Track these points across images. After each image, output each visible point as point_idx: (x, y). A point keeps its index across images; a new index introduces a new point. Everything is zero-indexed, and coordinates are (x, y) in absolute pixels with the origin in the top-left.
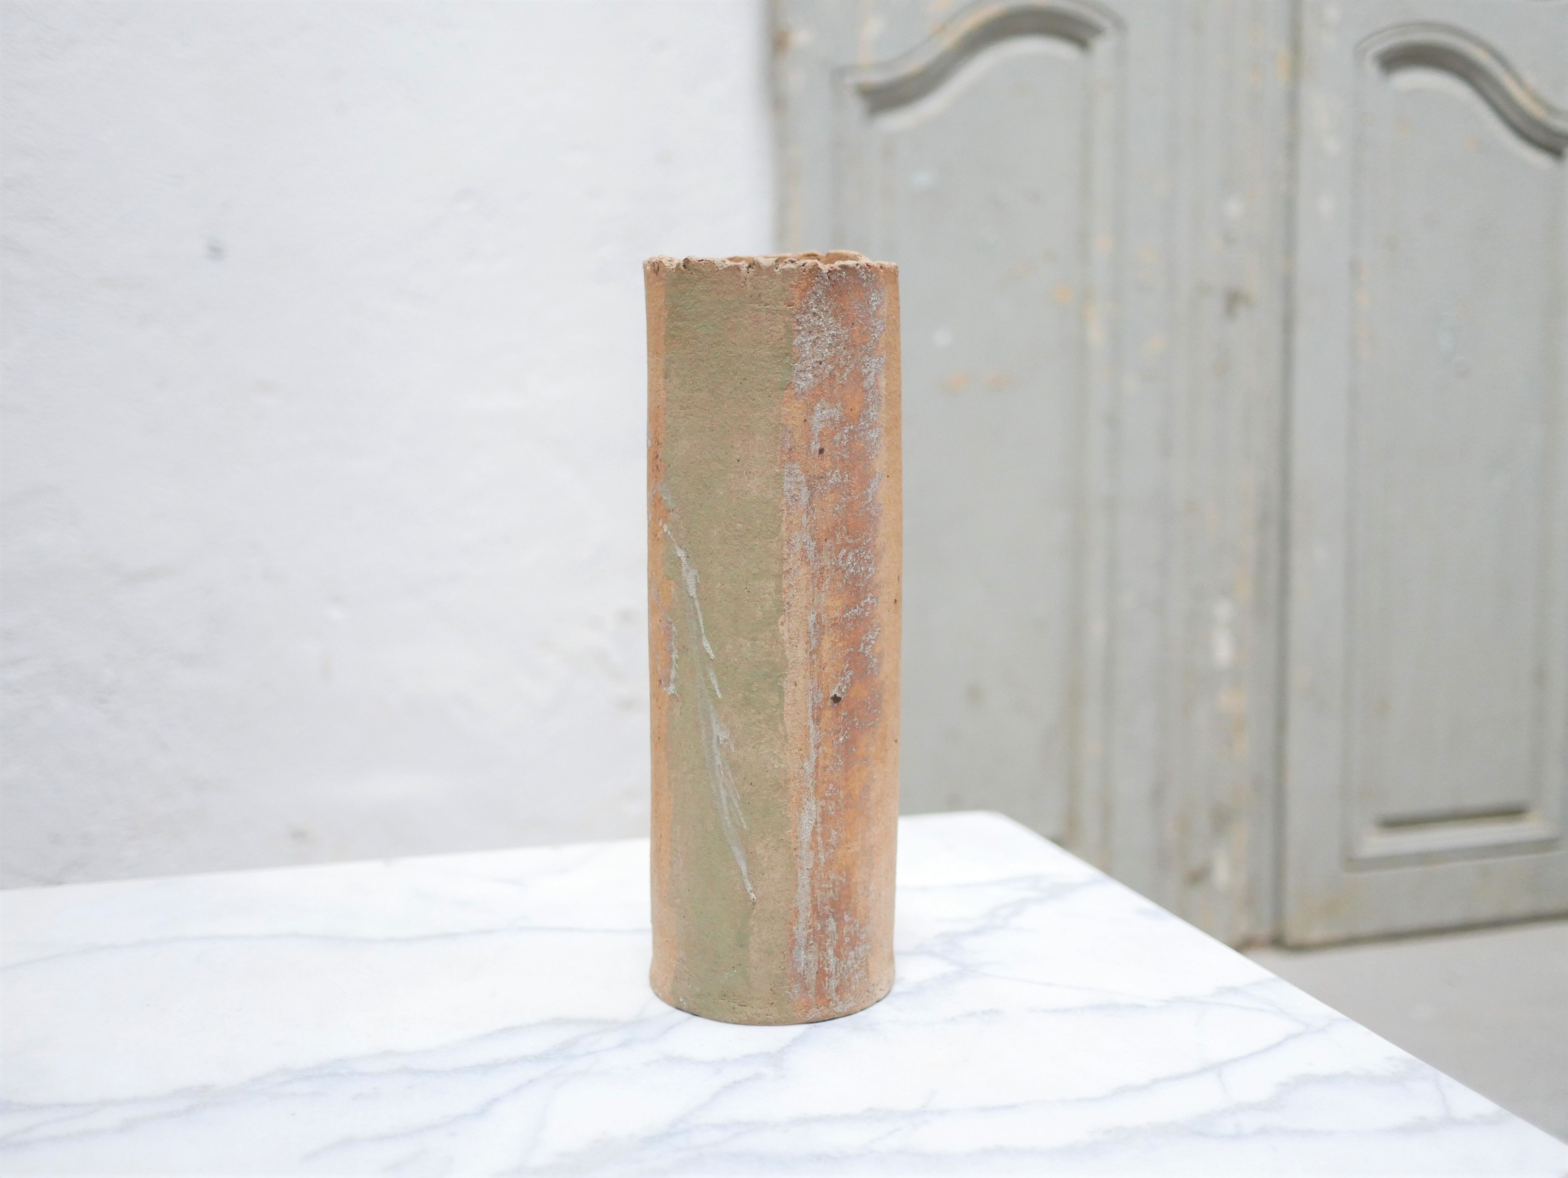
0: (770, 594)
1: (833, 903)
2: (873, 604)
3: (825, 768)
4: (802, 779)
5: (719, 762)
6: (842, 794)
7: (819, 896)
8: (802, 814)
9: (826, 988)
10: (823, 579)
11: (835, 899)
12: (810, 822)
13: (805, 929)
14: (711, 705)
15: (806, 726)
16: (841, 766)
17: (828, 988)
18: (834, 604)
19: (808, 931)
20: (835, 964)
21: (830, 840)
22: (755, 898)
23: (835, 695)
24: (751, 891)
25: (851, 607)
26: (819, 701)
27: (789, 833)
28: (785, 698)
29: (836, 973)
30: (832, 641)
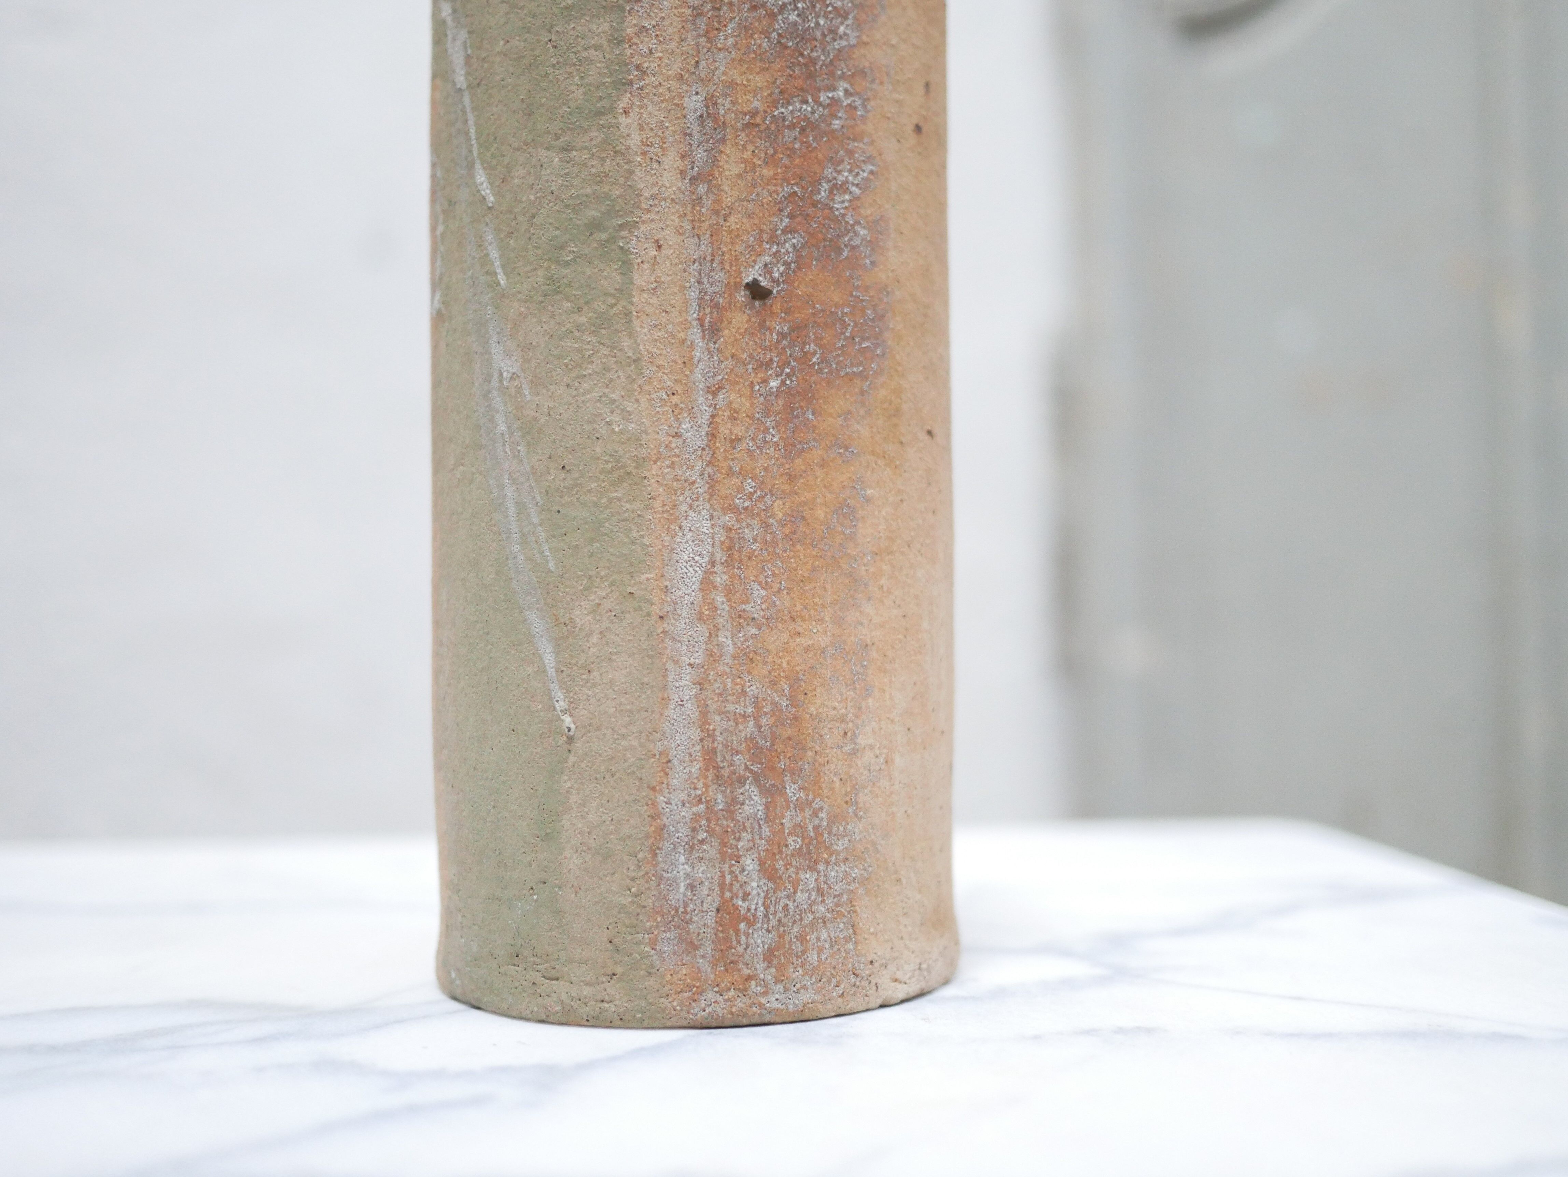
0: (597, 48)
1: (755, 751)
2: (852, 107)
3: (732, 441)
4: (677, 459)
5: (502, 427)
6: (779, 509)
7: (719, 729)
8: (679, 540)
9: (741, 949)
10: (719, 22)
11: (761, 742)
12: (697, 558)
13: (687, 805)
14: (489, 308)
15: (684, 341)
16: (776, 444)
17: (746, 950)
18: (748, 80)
19: (694, 809)
20: (762, 895)
21: (748, 607)
22: (573, 726)
23: (755, 282)
24: (565, 711)
25: (792, 97)
26: (715, 289)
27: (648, 579)
28: (636, 276)
29: (766, 916)
30: (745, 161)
